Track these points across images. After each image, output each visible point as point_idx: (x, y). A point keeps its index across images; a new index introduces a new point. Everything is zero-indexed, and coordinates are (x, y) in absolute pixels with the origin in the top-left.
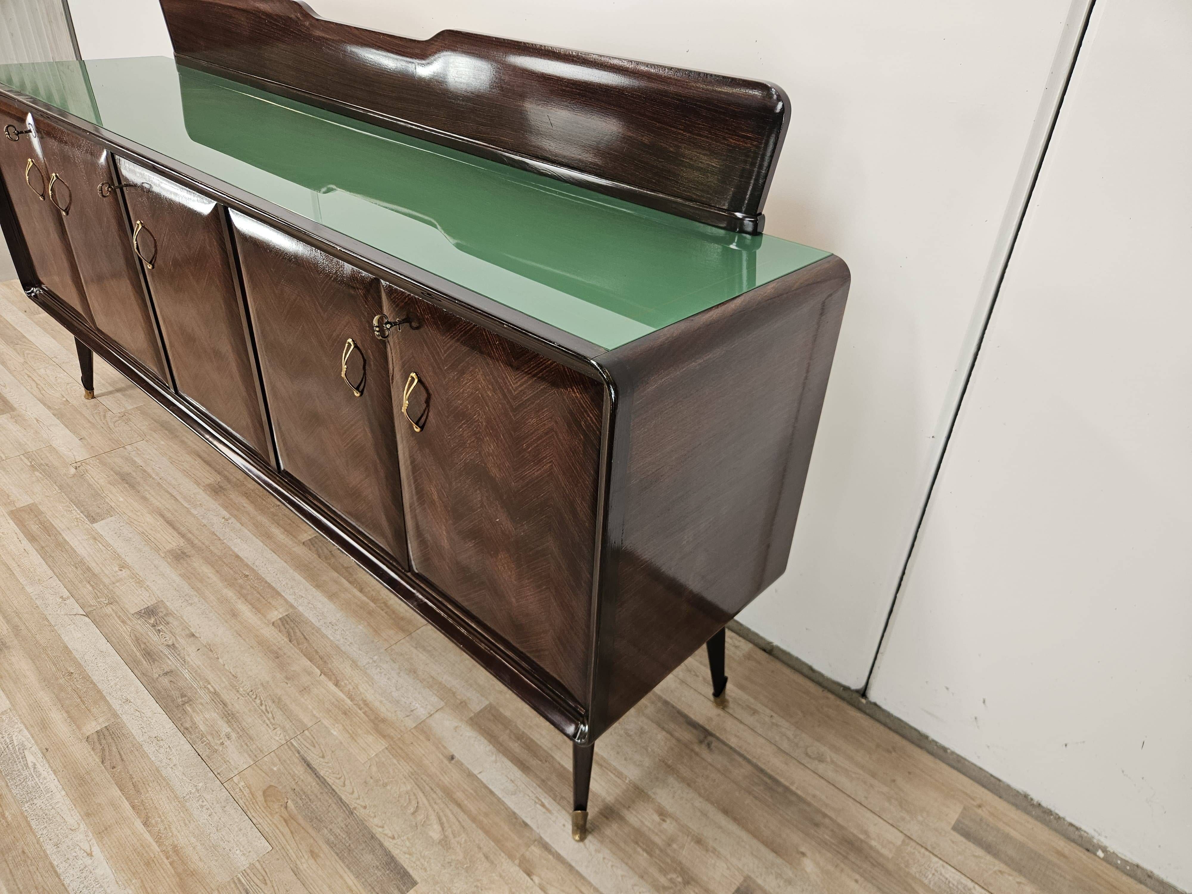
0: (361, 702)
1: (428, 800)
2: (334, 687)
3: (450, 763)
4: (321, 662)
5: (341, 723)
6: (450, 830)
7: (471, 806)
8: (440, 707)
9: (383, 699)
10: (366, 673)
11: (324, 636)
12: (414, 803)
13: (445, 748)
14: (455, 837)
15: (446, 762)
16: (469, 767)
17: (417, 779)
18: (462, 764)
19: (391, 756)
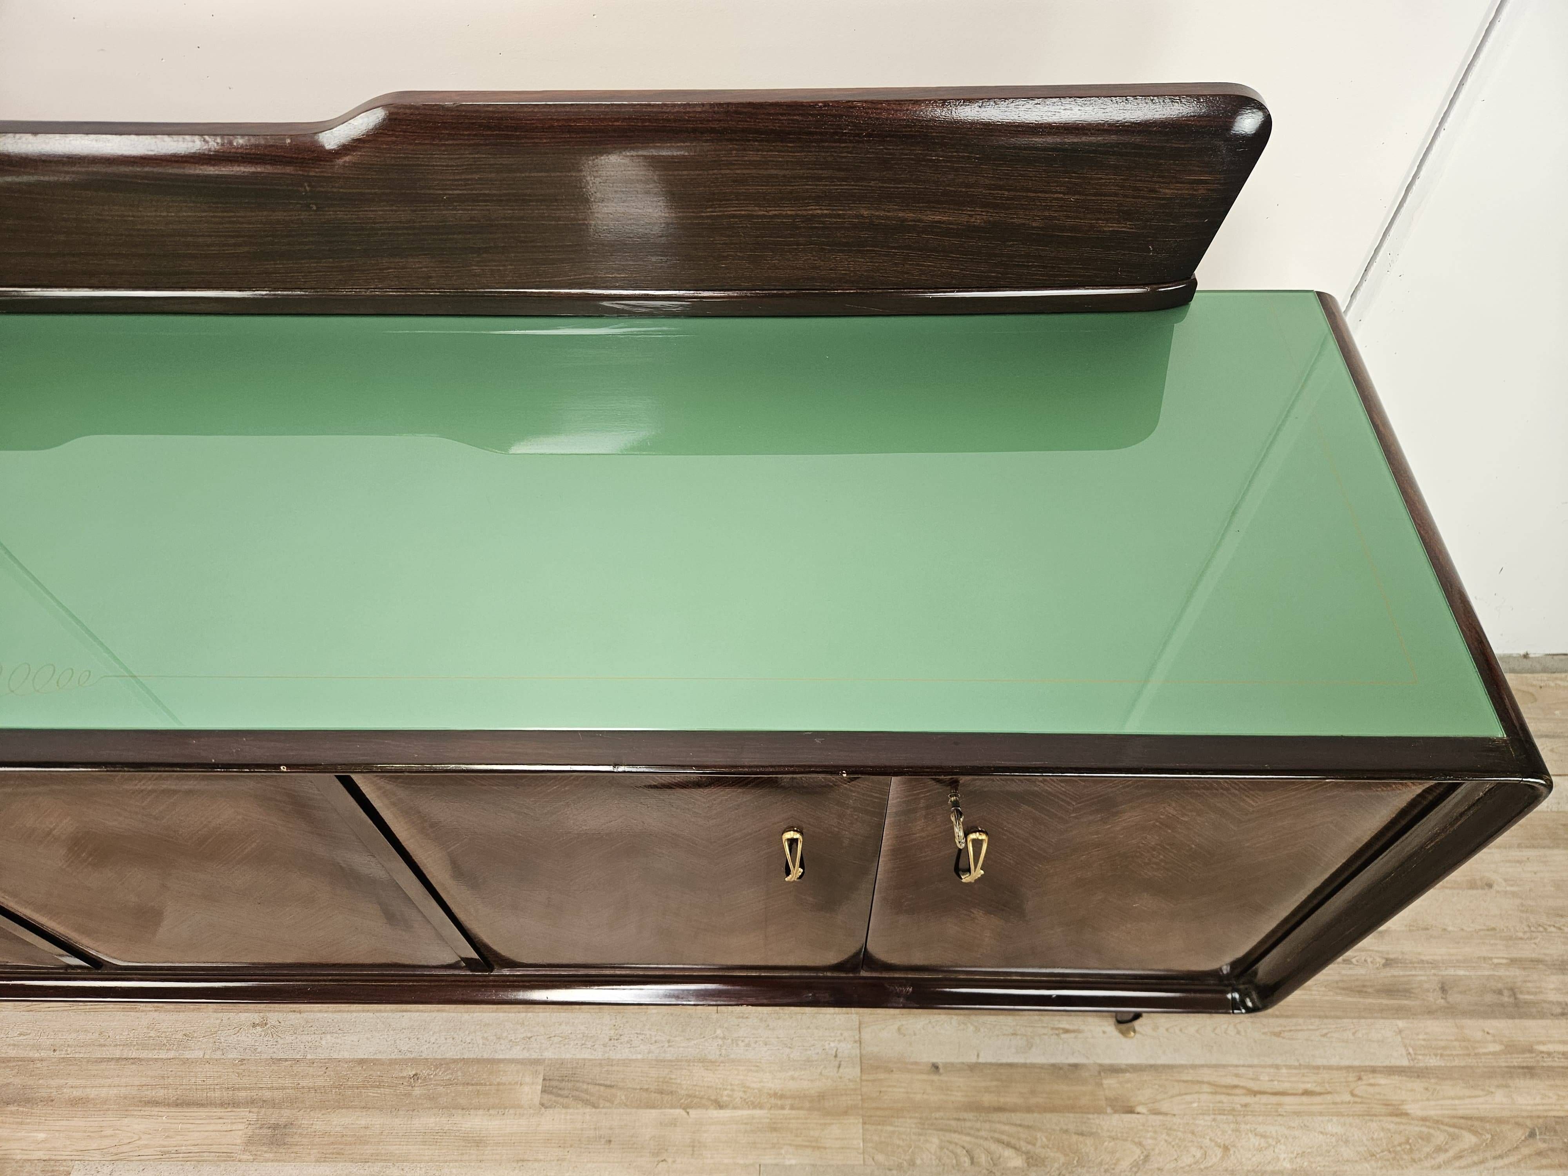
0: (773, 1101)
1: (969, 1134)
2: (721, 1111)
3: (940, 1074)
4: (666, 1098)
5: (784, 1144)
6: (1023, 1144)
7: (1011, 1099)
8: (858, 1023)
9: (791, 1073)
10: (733, 1061)
11: (626, 1062)
12: (959, 1150)
13: (916, 1063)
14: (1034, 1145)
15: (936, 1078)
16: (960, 1060)
17: (932, 1124)
18: (952, 1064)
19: (879, 1127)
